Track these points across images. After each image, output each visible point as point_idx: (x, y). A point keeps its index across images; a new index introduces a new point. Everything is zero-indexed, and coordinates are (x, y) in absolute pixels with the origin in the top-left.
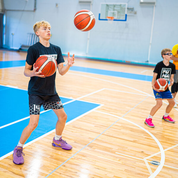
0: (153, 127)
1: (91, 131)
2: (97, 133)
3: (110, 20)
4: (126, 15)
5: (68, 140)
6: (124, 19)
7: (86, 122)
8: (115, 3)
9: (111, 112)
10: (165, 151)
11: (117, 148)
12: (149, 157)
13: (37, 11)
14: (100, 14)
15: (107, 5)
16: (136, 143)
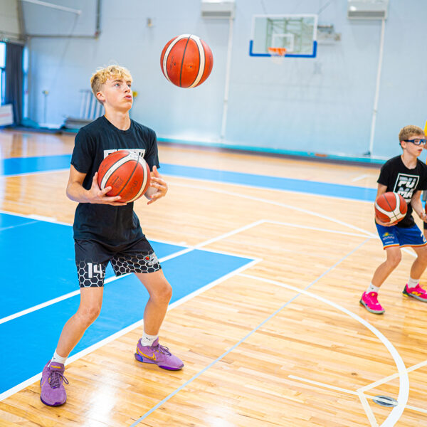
0: (381, 314)
1: (231, 322)
2: (245, 328)
3: (277, 55)
4: (315, 44)
5: (174, 345)
6: (311, 53)
7: (217, 301)
8: (287, 16)
9: (278, 278)
10: (410, 371)
11: (292, 366)
12: (369, 387)
13: (102, 37)
14: (251, 43)
15: (270, 20)
16: (338, 351)
